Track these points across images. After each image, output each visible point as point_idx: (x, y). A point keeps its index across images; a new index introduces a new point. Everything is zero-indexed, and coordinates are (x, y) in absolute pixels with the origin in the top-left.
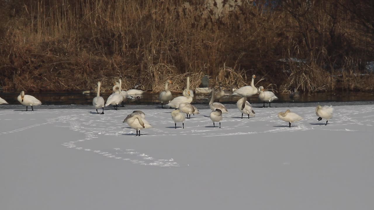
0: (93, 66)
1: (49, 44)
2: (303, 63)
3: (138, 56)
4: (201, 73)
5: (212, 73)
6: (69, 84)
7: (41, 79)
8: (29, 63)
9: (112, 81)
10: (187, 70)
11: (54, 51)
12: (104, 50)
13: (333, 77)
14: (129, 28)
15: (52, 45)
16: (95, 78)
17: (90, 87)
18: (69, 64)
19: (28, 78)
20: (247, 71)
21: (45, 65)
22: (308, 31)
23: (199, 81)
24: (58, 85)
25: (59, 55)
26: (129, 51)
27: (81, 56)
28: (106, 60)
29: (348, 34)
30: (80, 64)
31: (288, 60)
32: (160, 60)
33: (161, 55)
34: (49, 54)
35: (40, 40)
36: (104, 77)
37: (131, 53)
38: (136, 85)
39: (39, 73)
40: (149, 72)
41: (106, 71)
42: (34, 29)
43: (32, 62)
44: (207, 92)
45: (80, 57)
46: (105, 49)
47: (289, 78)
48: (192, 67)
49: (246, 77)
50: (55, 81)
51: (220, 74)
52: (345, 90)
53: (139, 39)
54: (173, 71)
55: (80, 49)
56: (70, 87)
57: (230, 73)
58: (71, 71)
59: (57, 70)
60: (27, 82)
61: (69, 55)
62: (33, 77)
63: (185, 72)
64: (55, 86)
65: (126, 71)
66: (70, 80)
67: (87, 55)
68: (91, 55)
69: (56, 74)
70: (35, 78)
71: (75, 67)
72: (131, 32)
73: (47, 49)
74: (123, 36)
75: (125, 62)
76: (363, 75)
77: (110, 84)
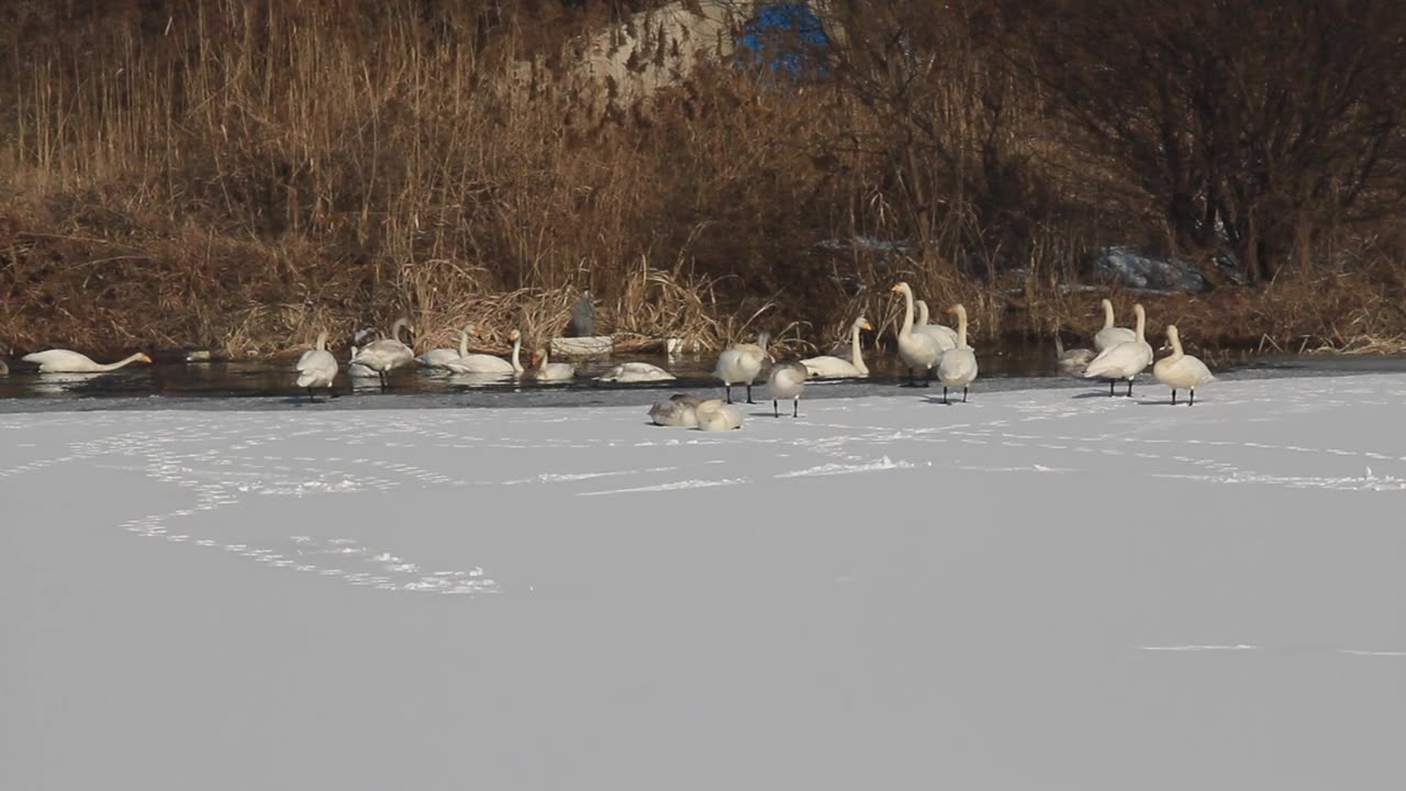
0: (219, 269)
1: (75, 199)
2: (898, 251)
3: (363, 237)
4: (568, 290)
5: (605, 288)
6: (142, 329)
7: (50, 313)
8: (10, 262)
9: (281, 317)
10: (524, 278)
11: (93, 222)
12: (252, 217)
13: (996, 298)
14: (335, 147)
15: (86, 203)
16: (226, 309)
17: (209, 338)
18: (141, 263)
19: (8, 311)
20: (715, 281)
21: (62, 269)
22: (911, 150)
23: (562, 317)
24: (106, 334)
25: (109, 233)
26: (336, 221)
27: (180, 239)
28: (261, 249)
29: (1040, 158)
30: (176, 265)
31: (849, 243)
32: (438, 249)
33: (440, 234)
34: (77, 233)
35: (47, 189)
36: (256, 305)
37: (341, 225)
38: (358, 331)
39: (42, 294)
40: (401, 287)
41: (260, 284)
42: (27, 154)
43: (22, 259)
44: (589, 353)
45: (177, 242)
46: (256, 212)
47: (851, 302)
48: (541, 272)
49: (714, 300)
50: (98, 321)
51: (630, 293)
52: (1032, 338)
53: (369, 181)
54: (477, 284)
55: (177, 214)
56: (144, 340)
57: (660, 287)
58: (149, 286)
59: (102, 285)
60: (5, 325)
61: (141, 234)
62: (24, 306)
63: (516, 288)
64: (98, 336)
65: (326, 284)
66: (143, 317)
67: (200, 234)
68: (211, 236)
69: (98, 297)
70: (33, 311)
71: (161, 275)
72: (338, 157)
73: (69, 217)
74: (314, 173)
75: (322, 255)
76: (1089, 288)
77: (276, 328)
